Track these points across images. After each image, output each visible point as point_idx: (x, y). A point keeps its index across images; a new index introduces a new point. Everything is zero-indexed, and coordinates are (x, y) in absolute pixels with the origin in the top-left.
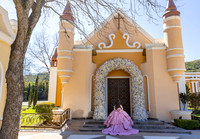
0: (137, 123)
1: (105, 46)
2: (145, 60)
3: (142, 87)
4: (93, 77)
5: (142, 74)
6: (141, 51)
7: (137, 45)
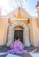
0: (26, 48)
1: (14, 17)
2: (29, 23)
3: (28, 33)
4: (8, 28)
5: (28, 28)
6: (28, 19)
7: (26, 17)
